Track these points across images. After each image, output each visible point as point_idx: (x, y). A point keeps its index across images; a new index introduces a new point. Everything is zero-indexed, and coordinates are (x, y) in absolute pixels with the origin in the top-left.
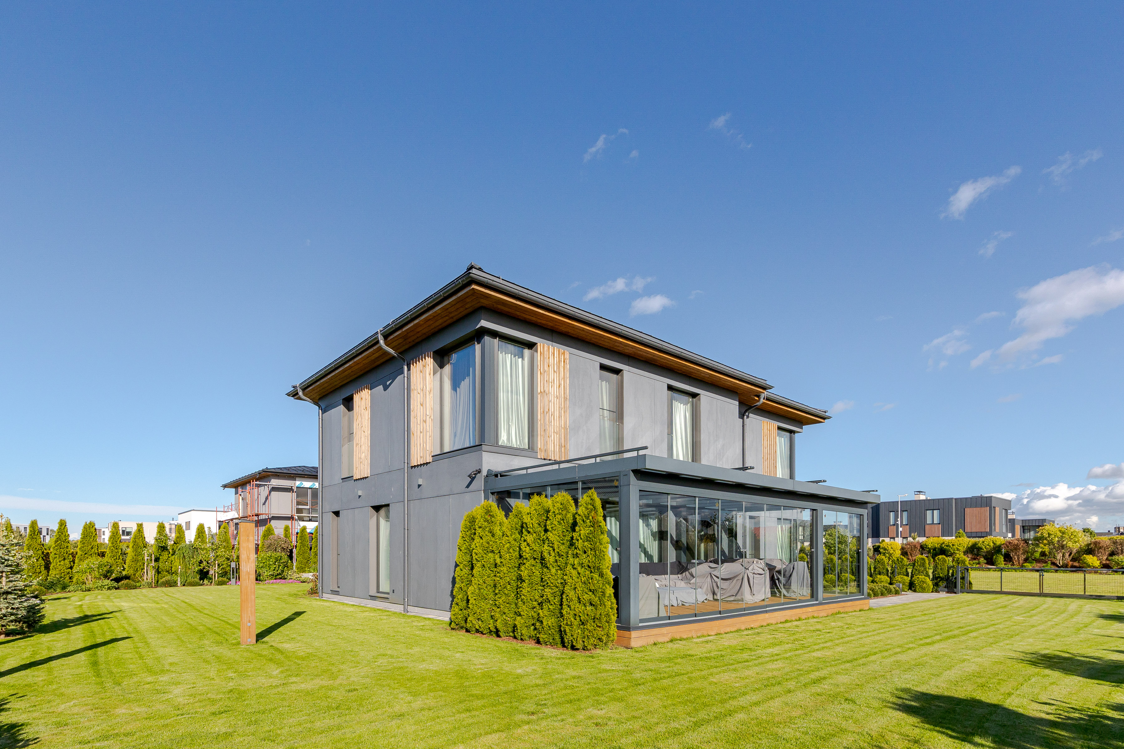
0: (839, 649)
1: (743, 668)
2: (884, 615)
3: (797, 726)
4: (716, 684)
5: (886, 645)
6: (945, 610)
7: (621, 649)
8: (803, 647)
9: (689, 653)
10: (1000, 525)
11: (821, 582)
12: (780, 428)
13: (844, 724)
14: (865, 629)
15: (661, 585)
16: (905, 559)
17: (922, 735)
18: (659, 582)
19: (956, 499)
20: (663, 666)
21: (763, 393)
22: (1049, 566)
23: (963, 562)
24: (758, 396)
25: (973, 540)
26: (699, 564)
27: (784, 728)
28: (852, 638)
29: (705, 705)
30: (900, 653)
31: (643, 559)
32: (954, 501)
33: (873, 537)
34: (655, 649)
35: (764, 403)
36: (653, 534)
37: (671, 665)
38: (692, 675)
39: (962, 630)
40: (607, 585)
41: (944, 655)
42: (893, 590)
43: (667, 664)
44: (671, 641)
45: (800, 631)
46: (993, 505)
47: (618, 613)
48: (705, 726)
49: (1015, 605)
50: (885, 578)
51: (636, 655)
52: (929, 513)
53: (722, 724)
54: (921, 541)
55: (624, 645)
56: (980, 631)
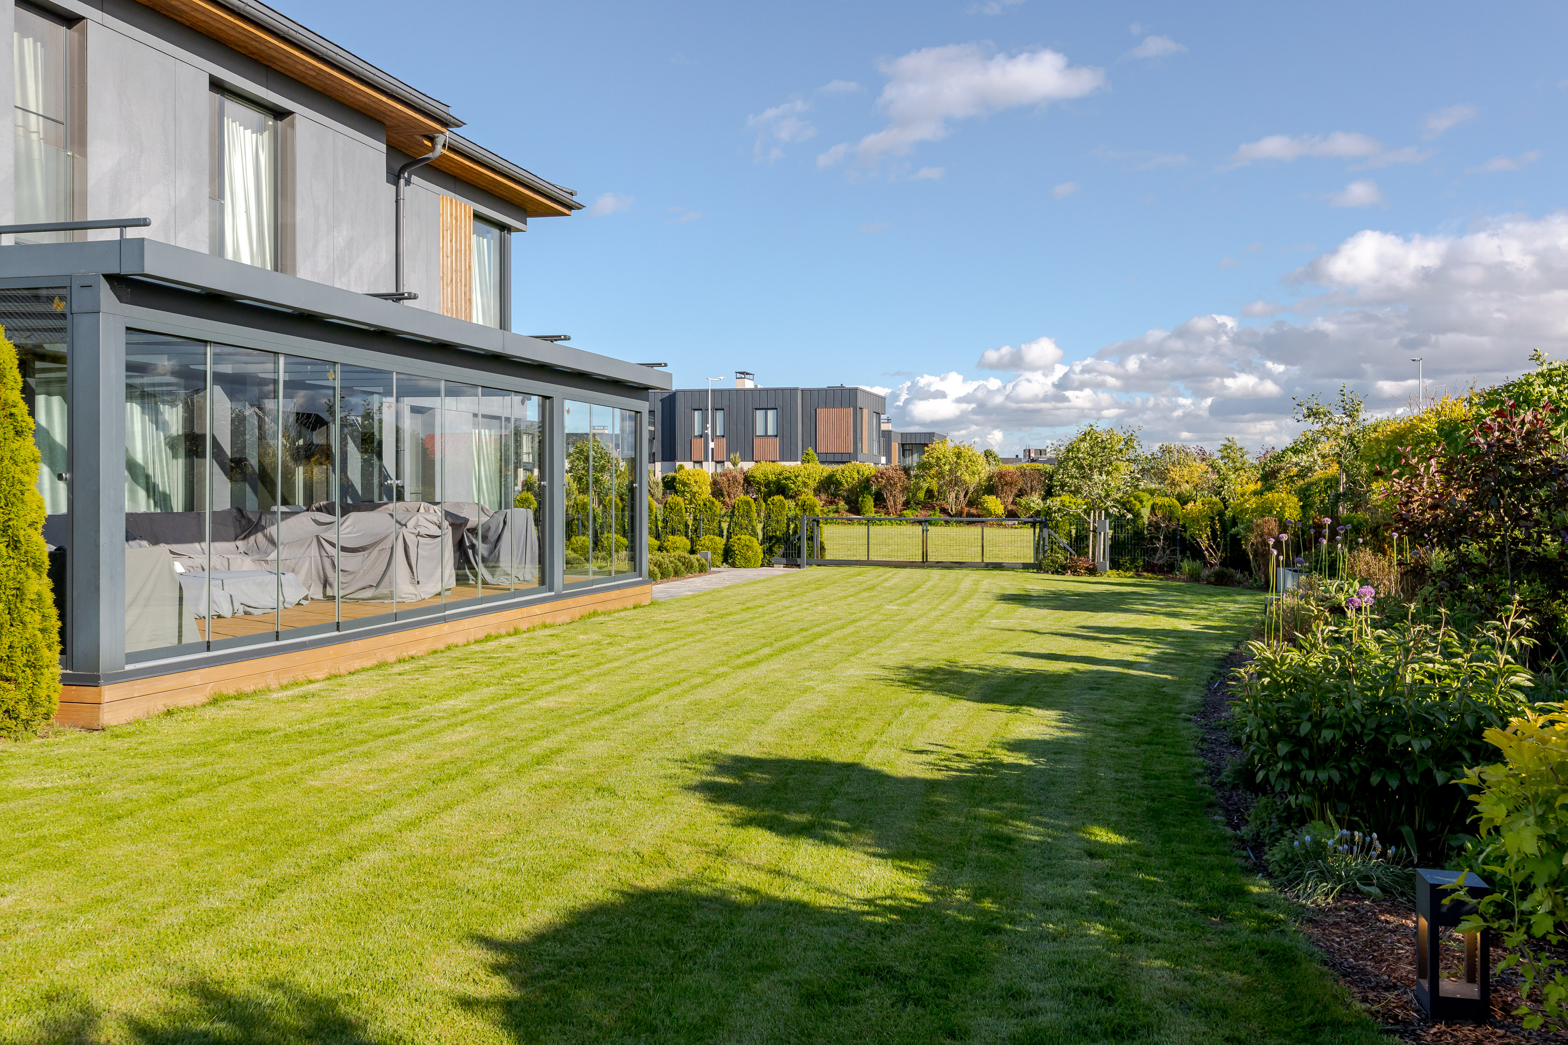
0: (591, 688)
1: (386, 748)
2: (678, 614)
3: (497, 859)
4: (320, 791)
5: (678, 672)
6: (781, 599)
7: (74, 733)
8: (521, 690)
9: (258, 726)
10: (869, 444)
11: (560, 551)
12: (477, 216)
13: (592, 841)
14: (642, 642)
15: (189, 569)
16: (717, 503)
17: (730, 839)
18: (185, 559)
19: (803, 390)
20: (189, 763)
21: (442, 133)
22: (938, 515)
23: (812, 508)
24: (432, 139)
25: (828, 469)
26: (286, 515)
27: (470, 867)
28: (616, 664)
29: (289, 843)
30: (701, 685)
31: (143, 504)
32: (799, 394)
33: (663, 460)
34: (168, 724)
35: (443, 156)
36: (172, 443)
37: (209, 759)
38: (261, 778)
39: (806, 634)
40: (30, 571)
41: (775, 684)
42: (696, 564)
43: (199, 759)
44: (214, 702)
45: (514, 655)
46: (859, 405)
47: (63, 642)
48: (287, 893)
49: (887, 584)
50: (682, 541)
51: (116, 744)
52: (760, 414)
53: (330, 882)
54: (745, 469)
55: (82, 723)
56: (834, 635)
